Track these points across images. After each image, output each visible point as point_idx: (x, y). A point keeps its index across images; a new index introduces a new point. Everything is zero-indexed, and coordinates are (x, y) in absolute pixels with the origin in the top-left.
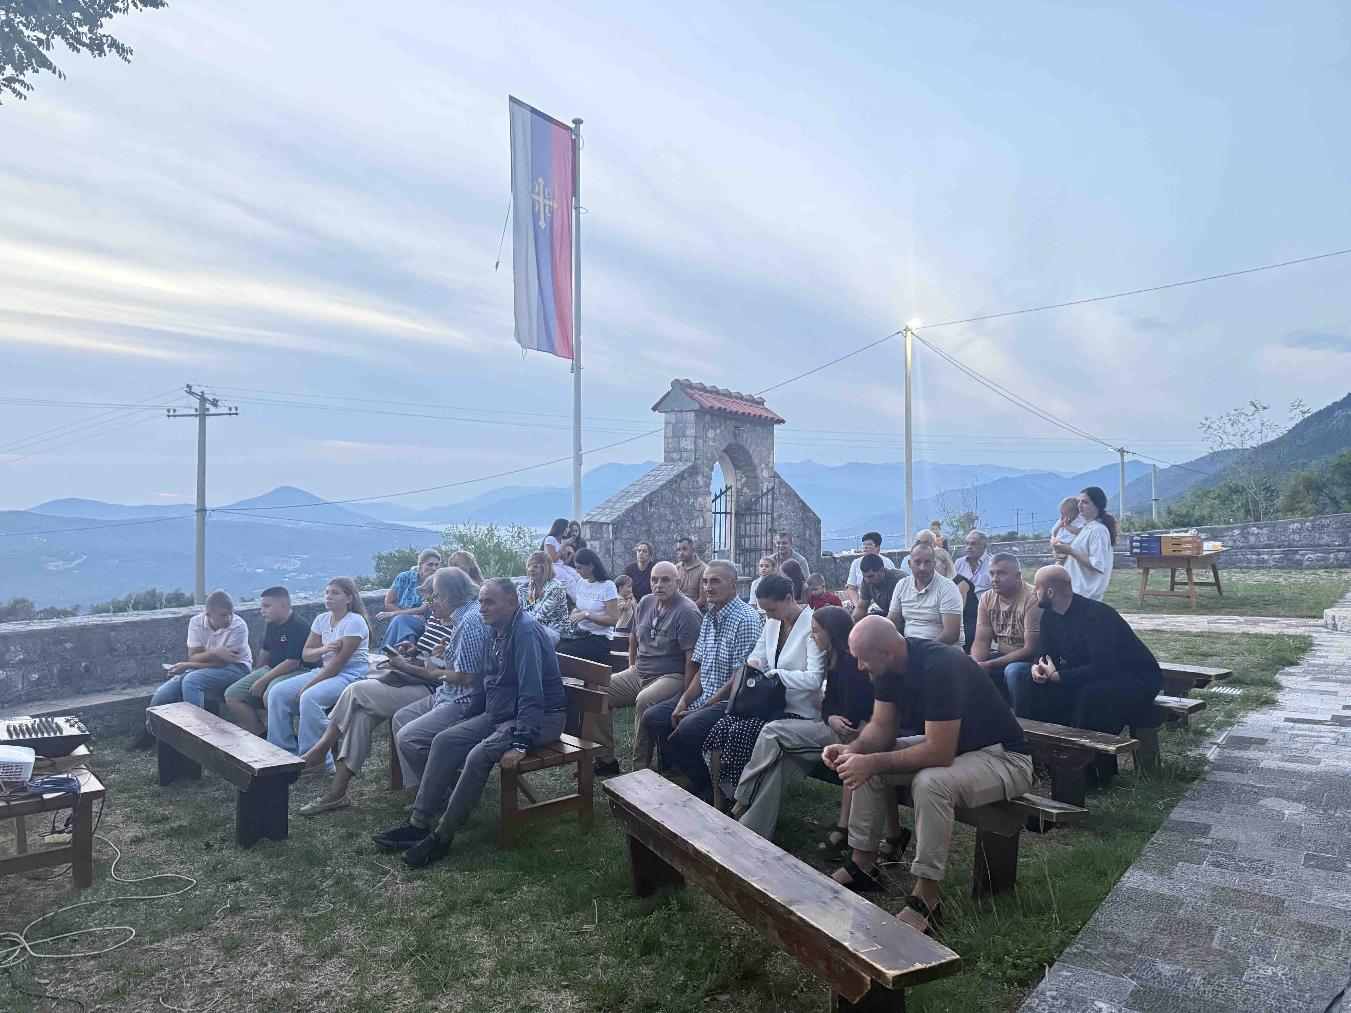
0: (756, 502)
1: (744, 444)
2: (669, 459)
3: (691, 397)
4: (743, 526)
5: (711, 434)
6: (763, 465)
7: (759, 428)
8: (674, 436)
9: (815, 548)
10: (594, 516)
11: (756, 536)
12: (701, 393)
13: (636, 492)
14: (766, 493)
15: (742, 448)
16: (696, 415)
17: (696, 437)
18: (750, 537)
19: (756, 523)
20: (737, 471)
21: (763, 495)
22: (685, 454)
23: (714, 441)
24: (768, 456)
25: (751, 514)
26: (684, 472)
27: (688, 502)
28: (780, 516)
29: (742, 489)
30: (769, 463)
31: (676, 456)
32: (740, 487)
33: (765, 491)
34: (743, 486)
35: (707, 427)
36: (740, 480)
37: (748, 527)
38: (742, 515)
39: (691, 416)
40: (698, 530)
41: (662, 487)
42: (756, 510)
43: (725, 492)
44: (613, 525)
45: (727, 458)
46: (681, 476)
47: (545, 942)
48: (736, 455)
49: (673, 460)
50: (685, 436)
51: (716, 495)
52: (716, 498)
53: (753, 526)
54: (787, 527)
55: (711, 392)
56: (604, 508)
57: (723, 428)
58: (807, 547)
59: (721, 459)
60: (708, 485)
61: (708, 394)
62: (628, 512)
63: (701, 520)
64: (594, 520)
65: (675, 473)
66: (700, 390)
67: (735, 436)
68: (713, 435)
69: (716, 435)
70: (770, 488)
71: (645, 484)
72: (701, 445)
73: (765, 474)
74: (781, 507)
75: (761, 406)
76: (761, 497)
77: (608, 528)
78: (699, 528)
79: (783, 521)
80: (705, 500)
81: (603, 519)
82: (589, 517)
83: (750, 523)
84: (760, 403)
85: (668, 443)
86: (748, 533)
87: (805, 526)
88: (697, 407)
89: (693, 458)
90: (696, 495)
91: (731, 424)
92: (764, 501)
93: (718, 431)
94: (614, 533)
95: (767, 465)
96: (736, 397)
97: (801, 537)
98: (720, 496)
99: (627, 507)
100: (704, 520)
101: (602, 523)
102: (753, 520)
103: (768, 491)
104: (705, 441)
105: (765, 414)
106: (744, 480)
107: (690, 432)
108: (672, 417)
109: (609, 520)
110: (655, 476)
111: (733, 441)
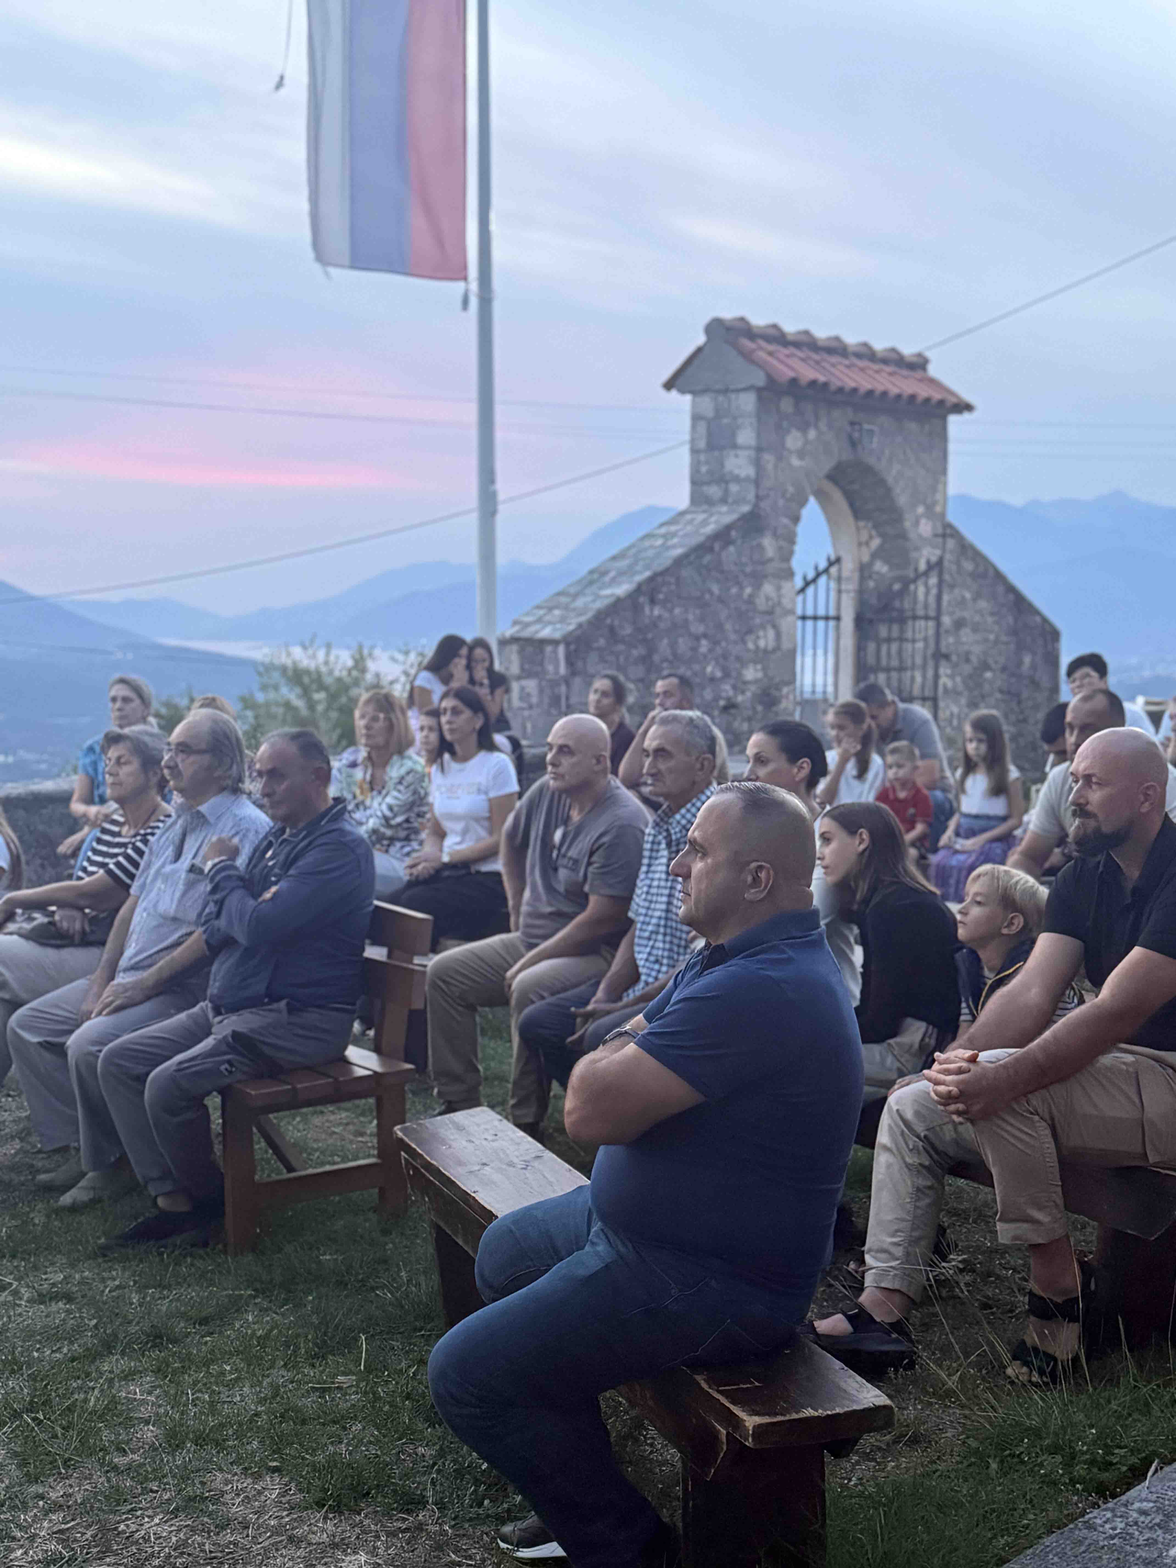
0: (902, 593)
1: (872, 461)
2: (698, 499)
3: (748, 357)
4: (871, 646)
5: (793, 440)
6: (921, 510)
7: (913, 426)
8: (711, 446)
9: (1046, 694)
10: (527, 625)
11: (901, 669)
12: (771, 348)
13: (621, 573)
14: (926, 574)
15: (868, 470)
16: (760, 399)
17: (759, 449)
18: (888, 670)
19: (902, 639)
20: (862, 524)
21: (918, 577)
22: (734, 488)
23: (801, 454)
24: (934, 489)
25: (891, 621)
26: (728, 528)
27: (739, 595)
28: (959, 624)
29: (871, 564)
30: (935, 503)
31: (714, 491)
32: (866, 558)
33: (922, 566)
34: (874, 556)
35: (785, 424)
36: (867, 544)
37: (884, 648)
38: (871, 621)
39: (747, 402)
40: (762, 656)
41: (679, 562)
42: (901, 611)
43: (826, 571)
44: (568, 645)
45: (837, 495)
46: (723, 536)
47: (262, 1401)
48: (856, 487)
49: (709, 502)
50: (735, 446)
51: (805, 578)
52: (807, 584)
53: (894, 647)
54: (977, 649)
55: (797, 345)
56: (550, 609)
57: (823, 425)
58: (1025, 694)
59: (822, 496)
60: (786, 555)
61: (792, 350)
62: (600, 617)
63: (771, 633)
64: (527, 633)
65: (710, 529)
66: (768, 339)
67: (853, 444)
68: (799, 444)
69: (806, 442)
70: (934, 559)
71: (643, 555)
72: (770, 467)
73: (926, 528)
74: (962, 602)
75: (919, 374)
76: (914, 581)
77: (555, 652)
78: (765, 651)
79: (966, 635)
80: (779, 588)
81: (546, 633)
82: (517, 628)
83: (889, 640)
84: (918, 364)
85: (699, 462)
86: (884, 662)
87: (1021, 647)
88: (760, 380)
89: (751, 496)
90: (758, 579)
91: (841, 416)
92: (921, 590)
93: (812, 434)
94: (570, 662)
95: (930, 508)
96: (858, 355)
97: (1011, 670)
98: (814, 580)
99: (599, 605)
100: (778, 635)
101: (543, 642)
102: (895, 633)
103: (930, 567)
104: (780, 458)
105: (923, 392)
106: (876, 542)
107: (746, 436)
108: (707, 404)
109: (557, 635)
110: (665, 536)
111: (847, 455)
